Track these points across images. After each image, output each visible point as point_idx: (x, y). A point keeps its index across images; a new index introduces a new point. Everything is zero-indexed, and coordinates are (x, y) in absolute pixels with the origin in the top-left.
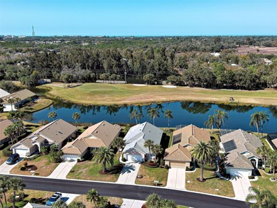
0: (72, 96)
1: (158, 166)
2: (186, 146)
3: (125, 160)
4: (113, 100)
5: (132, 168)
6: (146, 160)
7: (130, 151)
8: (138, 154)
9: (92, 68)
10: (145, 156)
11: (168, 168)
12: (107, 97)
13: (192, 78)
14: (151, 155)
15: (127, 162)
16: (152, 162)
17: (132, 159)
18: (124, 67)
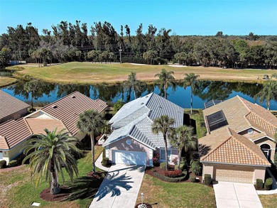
0: (46, 74)
1: (187, 178)
2: (245, 132)
3: (108, 163)
4: (101, 79)
5: (123, 182)
6: (157, 164)
7: (121, 144)
8: (137, 148)
9: (79, 45)
10: (155, 154)
11: (211, 182)
12: (94, 75)
13: (207, 55)
14: (169, 153)
15: (113, 168)
16: (170, 168)
17: (126, 160)
18: (119, 44)
